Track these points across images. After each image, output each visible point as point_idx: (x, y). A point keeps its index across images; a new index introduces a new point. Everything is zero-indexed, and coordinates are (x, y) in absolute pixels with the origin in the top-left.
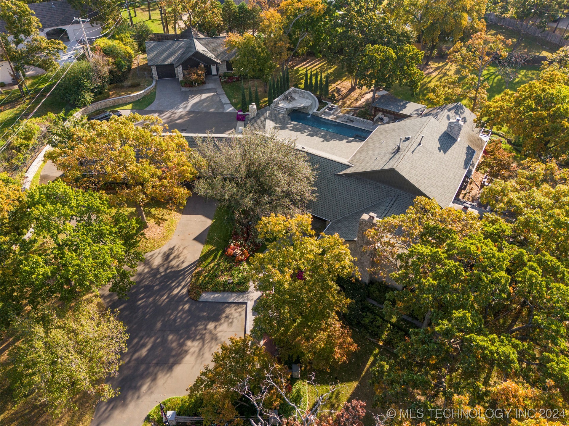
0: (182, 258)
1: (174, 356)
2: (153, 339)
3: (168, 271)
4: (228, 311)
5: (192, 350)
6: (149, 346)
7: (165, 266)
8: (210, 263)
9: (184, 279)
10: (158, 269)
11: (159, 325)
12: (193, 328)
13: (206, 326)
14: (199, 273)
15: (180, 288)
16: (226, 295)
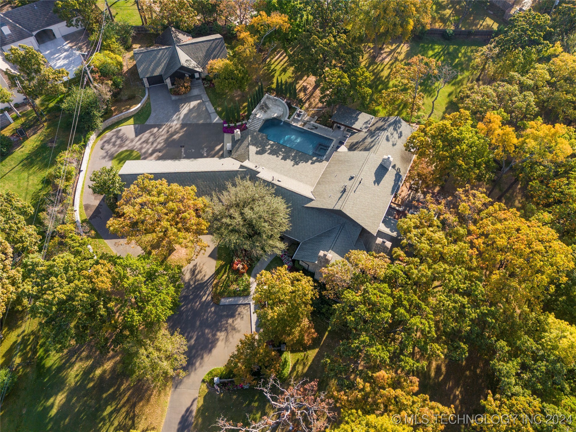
0: (203, 273)
1: (211, 343)
2: (196, 333)
3: (196, 284)
4: (239, 309)
5: (221, 338)
6: (195, 338)
7: (194, 280)
8: (223, 276)
9: (207, 289)
10: (189, 282)
11: (198, 323)
12: (219, 324)
13: (227, 321)
14: (217, 284)
15: (206, 296)
16: (236, 299)
